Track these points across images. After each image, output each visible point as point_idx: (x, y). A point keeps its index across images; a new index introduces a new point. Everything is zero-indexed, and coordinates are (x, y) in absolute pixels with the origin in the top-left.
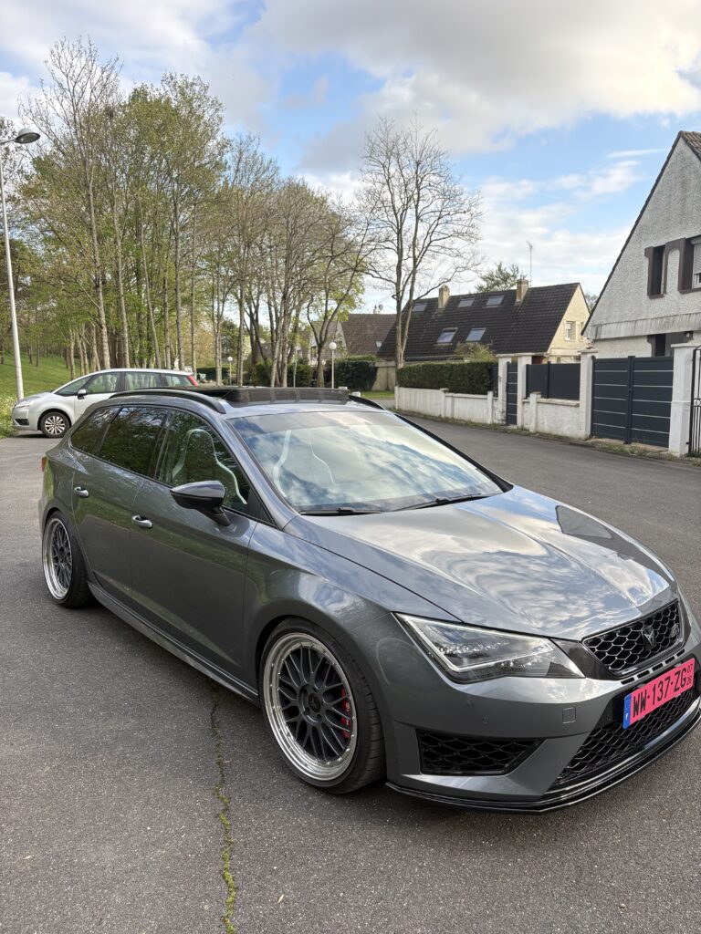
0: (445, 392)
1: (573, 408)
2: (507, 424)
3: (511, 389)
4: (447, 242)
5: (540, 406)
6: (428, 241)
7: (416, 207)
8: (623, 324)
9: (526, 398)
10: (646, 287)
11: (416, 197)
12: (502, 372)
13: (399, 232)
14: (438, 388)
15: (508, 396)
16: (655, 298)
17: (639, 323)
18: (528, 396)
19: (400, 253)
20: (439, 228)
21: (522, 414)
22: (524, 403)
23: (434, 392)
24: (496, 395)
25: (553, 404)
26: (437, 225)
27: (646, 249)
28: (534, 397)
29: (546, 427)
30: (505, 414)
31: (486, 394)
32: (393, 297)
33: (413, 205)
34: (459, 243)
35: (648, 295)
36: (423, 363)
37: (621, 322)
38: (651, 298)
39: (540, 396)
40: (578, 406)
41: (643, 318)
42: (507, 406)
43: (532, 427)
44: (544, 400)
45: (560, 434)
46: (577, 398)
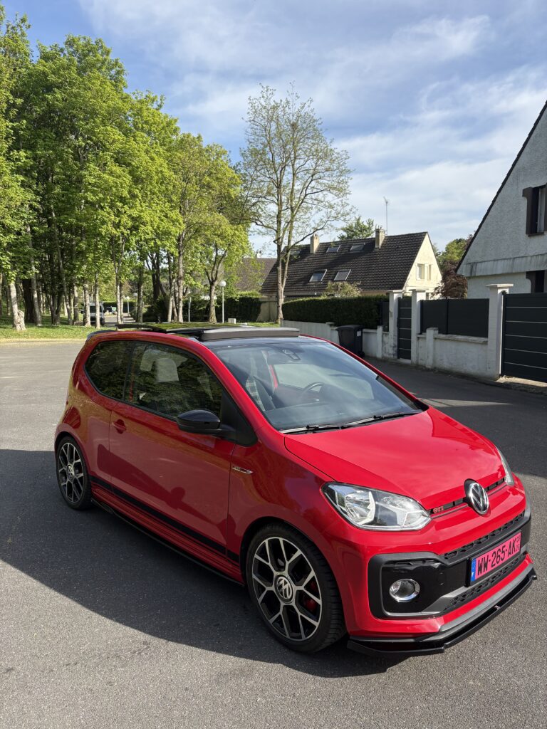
0: (331, 325)
1: (480, 346)
2: (399, 358)
3: (404, 323)
4: (320, 196)
5: (438, 342)
6: (303, 194)
7: (293, 165)
8: (499, 262)
9: (421, 334)
10: (525, 226)
11: (292, 156)
12: (393, 308)
13: (279, 187)
14: (323, 321)
15: (399, 331)
16: (533, 236)
17: (518, 261)
18: (423, 330)
19: (280, 204)
20: (313, 183)
21: (417, 349)
22: (418, 338)
23: (319, 325)
24: (386, 330)
25: (454, 340)
26: (312, 180)
27: (524, 191)
28: (431, 333)
29: (445, 364)
30: (396, 349)
31: (376, 329)
32: (274, 242)
33: (290, 164)
34: (330, 197)
35: (526, 233)
36: (308, 299)
37: (497, 260)
38: (529, 236)
39: (437, 332)
40: (486, 343)
41: (522, 255)
42: (399, 341)
43: (429, 363)
44: (442, 336)
45: (463, 371)
46: (486, 335)
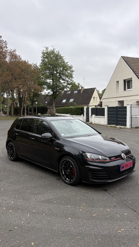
0: (70, 115)
1: (103, 118)
3: (88, 114)
5: (95, 118)
12: (85, 110)
22: (91, 117)
23: (67, 114)
25: (98, 117)
29: (97, 122)
30: (86, 120)
31: (81, 115)
39: (95, 115)
43: (93, 123)
45: (100, 124)
46: (104, 116)
